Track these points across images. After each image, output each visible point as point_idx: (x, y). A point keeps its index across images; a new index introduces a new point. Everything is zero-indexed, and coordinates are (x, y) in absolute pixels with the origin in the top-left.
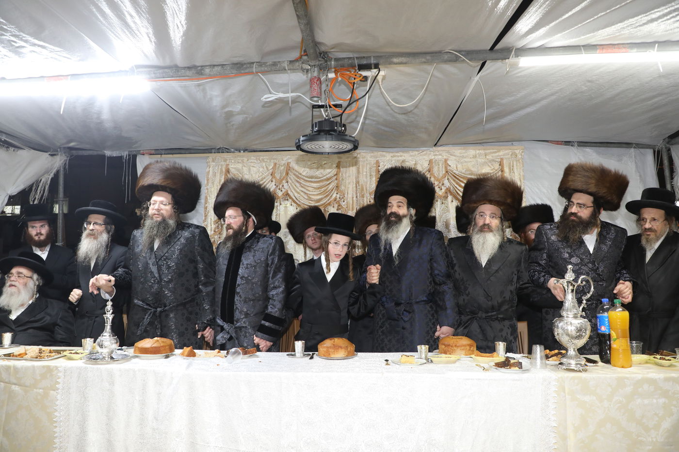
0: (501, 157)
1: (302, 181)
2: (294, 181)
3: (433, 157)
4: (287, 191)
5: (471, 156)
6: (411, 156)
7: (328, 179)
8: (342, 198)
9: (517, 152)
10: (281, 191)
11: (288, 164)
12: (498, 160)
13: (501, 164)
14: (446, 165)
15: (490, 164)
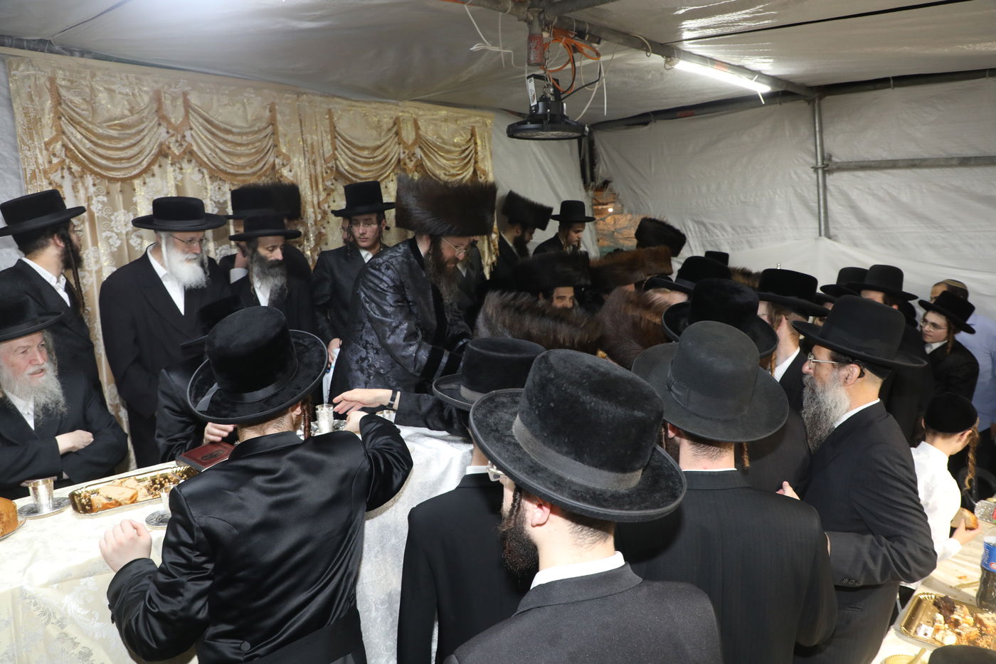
0: (473, 125)
1: (214, 130)
2: (201, 128)
3: (401, 114)
4: (191, 145)
5: (443, 119)
6: (375, 108)
7: (260, 131)
8: (287, 164)
9: (489, 121)
10: (181, 145)
11: (185, 94)
12: (468, 127)
13: (473, 135)
14: (417, 128)
15: (462, 133)
